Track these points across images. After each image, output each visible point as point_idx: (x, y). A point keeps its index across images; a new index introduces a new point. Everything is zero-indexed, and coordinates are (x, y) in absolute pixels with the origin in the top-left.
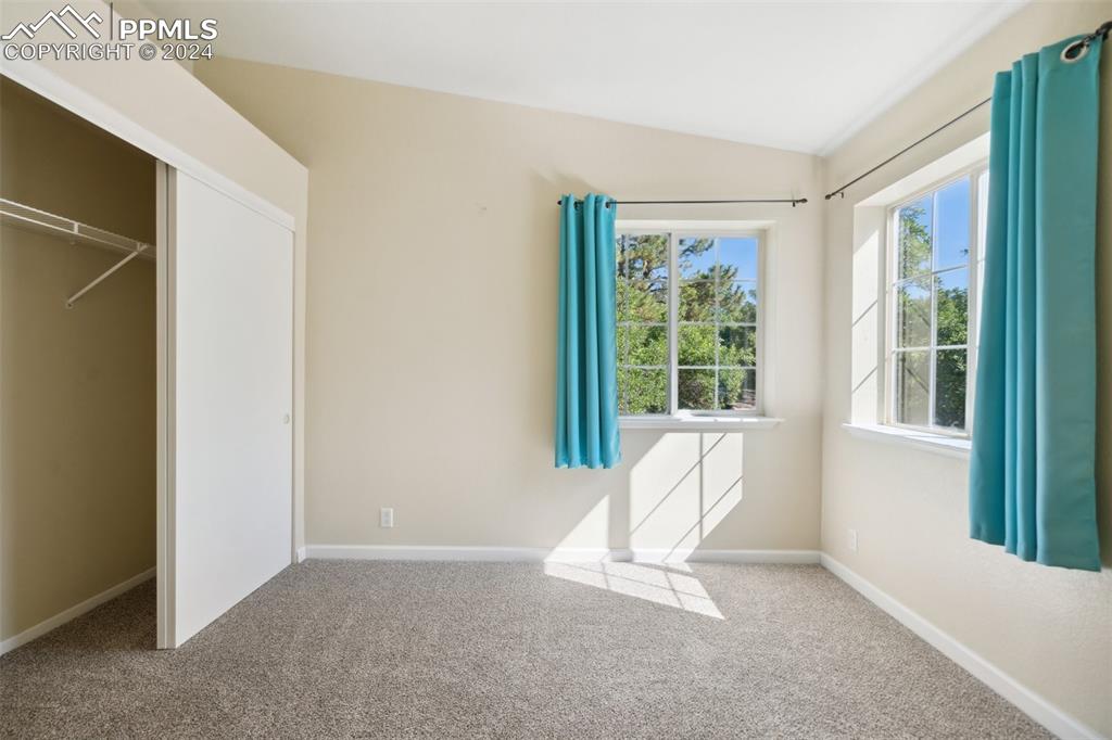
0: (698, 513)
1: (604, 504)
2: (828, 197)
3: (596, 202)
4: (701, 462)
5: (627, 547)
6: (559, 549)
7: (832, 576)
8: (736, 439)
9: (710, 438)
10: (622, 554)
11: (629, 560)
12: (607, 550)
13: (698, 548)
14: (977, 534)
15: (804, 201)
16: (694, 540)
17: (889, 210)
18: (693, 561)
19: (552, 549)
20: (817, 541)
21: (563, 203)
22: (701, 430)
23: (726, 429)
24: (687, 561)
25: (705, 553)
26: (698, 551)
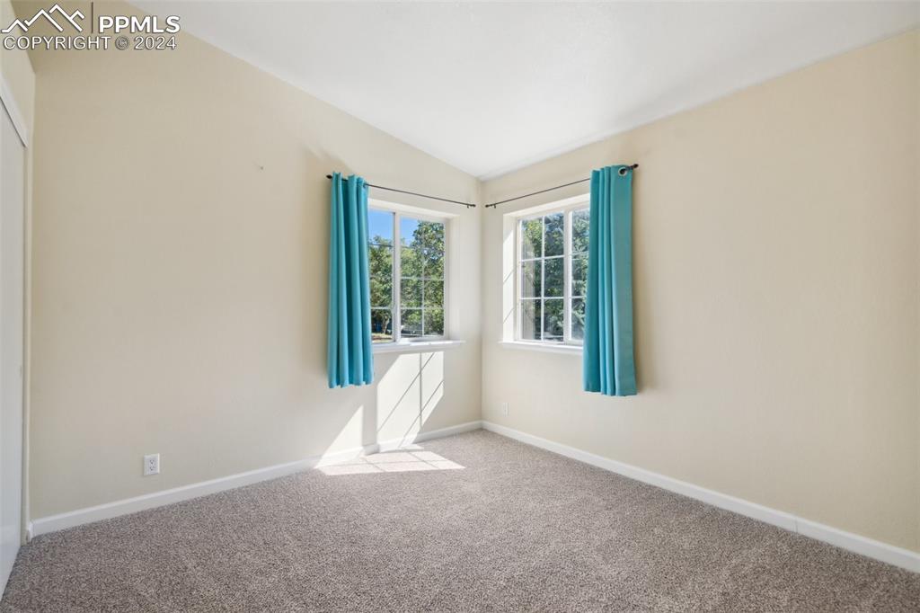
0: (419, 407)
1: (360, 412)
2: (487, 206)
3: (358, 183)
4: (420, 373)
5: (374, 442)
6: (326, 455)
7: (494, 434)
8: (440, 355)
9: (426, 356)
10: (371, 448)
11: (377, 452)
12: (362, 448)
13: (419, 433)
14: (588, 389)
15: (474, 206)
16: (417, 428)
17: (518, 220)
18: (420, 442)
19: (320, 457)
20: (480, 415)
21: (334, 178)
22: (421, 351)
23: (433, 349)
24: (415, 442)
25: (426, 434)
26: (420, 435)
